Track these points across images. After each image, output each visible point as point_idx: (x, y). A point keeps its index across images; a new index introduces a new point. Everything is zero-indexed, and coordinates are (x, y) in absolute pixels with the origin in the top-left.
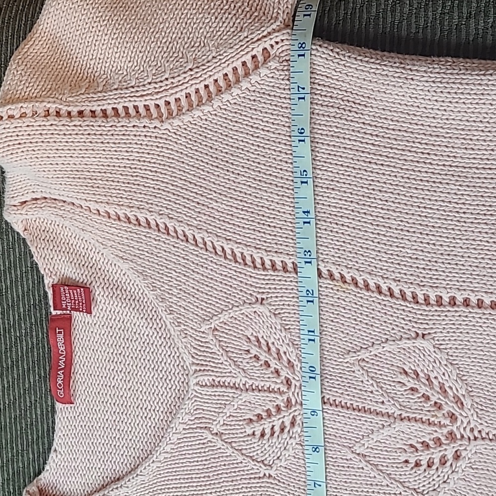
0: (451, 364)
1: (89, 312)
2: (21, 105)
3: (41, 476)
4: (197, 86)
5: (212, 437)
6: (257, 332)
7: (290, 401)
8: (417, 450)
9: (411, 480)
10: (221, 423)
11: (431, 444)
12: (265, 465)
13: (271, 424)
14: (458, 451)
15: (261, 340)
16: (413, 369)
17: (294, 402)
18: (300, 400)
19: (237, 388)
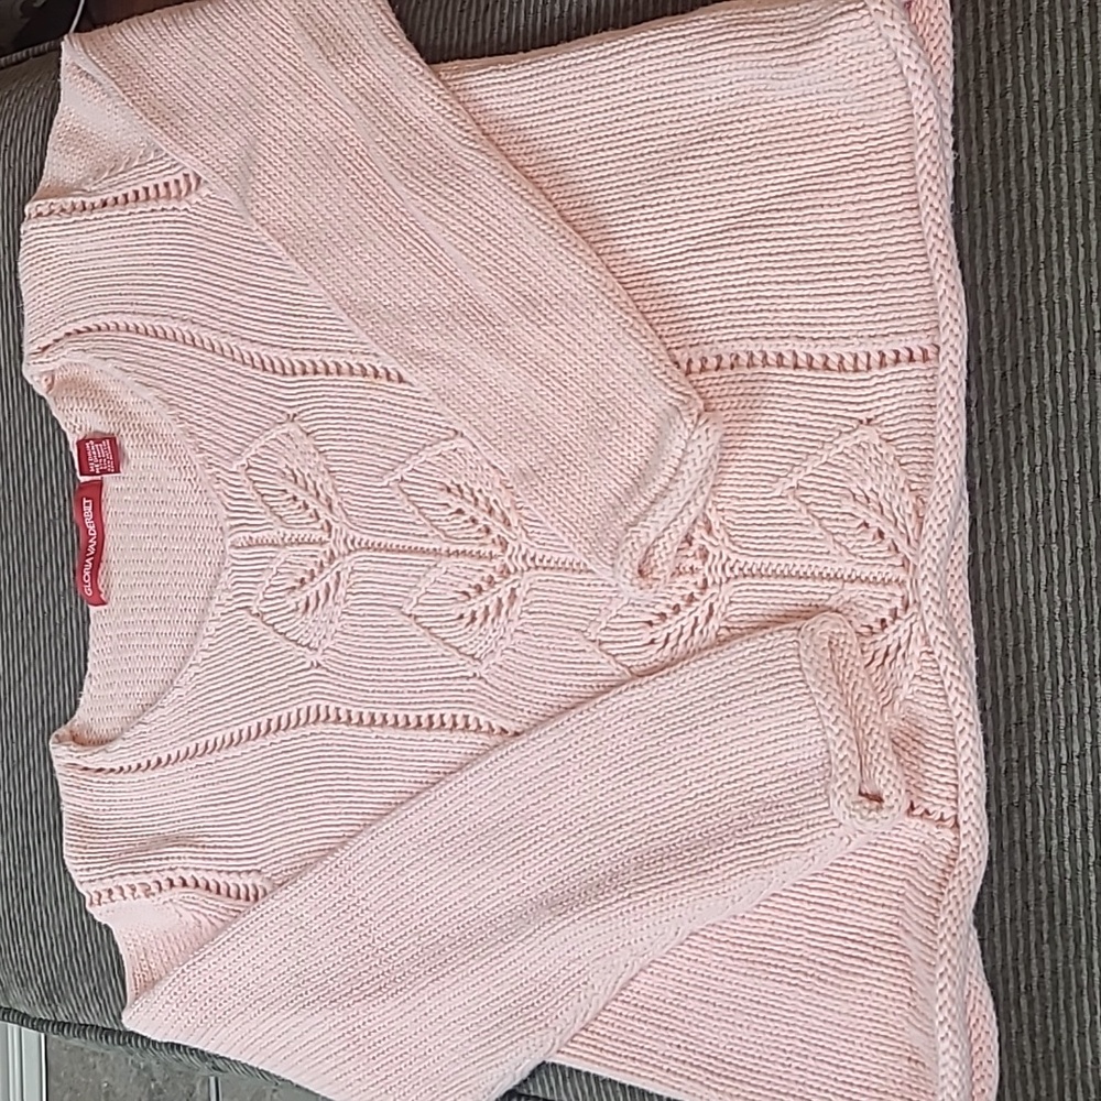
5: (252, 619)
6: (292, 463)
7: (332, 553)
8: (470, 598)
9: (467, 642)
10: (261, 598)
11: (484, 585)
12: (311, 649)
13: (314, 590)
14: (513, 590)
15: (296, 472)
16: (456, 482)
17: (336, 553)
18: (343, 549)
19: (275, 545)
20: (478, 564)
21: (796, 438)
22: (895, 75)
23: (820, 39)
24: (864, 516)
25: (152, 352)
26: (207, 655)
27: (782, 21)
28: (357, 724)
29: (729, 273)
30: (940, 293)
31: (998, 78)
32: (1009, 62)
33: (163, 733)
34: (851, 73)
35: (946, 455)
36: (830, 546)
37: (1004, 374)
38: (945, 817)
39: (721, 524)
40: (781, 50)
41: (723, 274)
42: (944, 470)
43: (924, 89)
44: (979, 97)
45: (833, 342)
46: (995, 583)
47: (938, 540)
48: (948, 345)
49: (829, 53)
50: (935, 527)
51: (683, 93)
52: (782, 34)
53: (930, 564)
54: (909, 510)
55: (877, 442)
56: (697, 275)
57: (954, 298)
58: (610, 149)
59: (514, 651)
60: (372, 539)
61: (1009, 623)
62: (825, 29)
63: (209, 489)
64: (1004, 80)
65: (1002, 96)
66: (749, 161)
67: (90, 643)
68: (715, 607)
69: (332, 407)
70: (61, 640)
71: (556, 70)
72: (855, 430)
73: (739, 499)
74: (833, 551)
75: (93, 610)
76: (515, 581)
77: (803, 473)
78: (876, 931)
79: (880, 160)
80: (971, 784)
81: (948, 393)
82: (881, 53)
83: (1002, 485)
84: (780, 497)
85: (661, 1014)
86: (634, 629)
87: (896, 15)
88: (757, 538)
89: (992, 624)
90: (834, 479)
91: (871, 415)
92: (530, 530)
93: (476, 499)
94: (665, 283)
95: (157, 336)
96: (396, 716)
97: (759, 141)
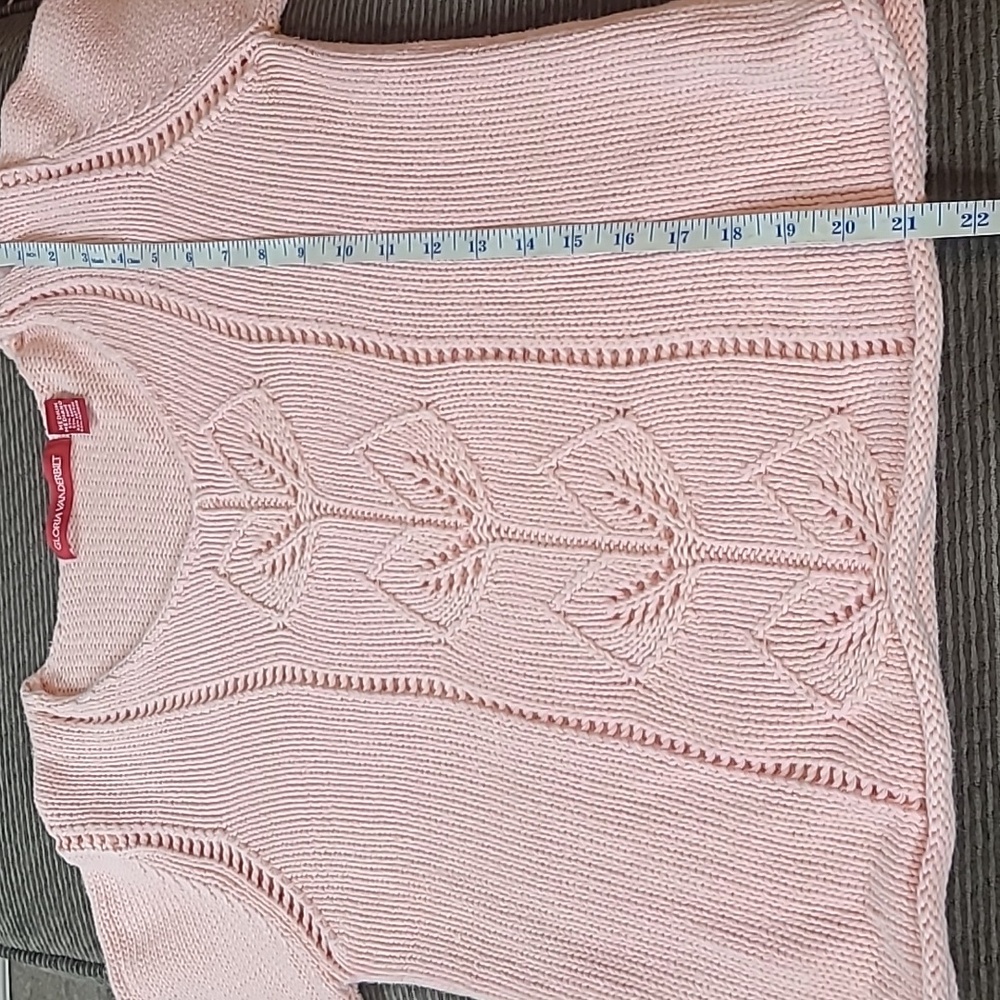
0: (460, 440)
1: (87, 431)
2: (14, 170)
3: (46, 665)
4: (178, 115)
5: (219, 579)
6: (258, 427)
7: (298, 517)
8: (435, 566)
9: (432, 609)
10: (228, 559)
11: (449, 554)
12: (277, 611)
13: (280, 553)
14: (478, 560)
15: (263, 438)
16: (421, 452)
17: (302, 518)
18: (308, 514)
19: (242, 508)
20: (443, 534)
21: (765, 425)
22: (871, 73)
23: (794, 37)
24: (832, 504)
25: (120, 315)
26: (175, 613)
27: (755, 17)
28: (322, 686)
29: (700, 262)
30: (918, 288)
31: (971, 79)
32: (983, 65)
33: (132, 685)
34: (824, 70)
35: (918, 448)
36: (797, 532)
37: (972, 370)
38: (911, 800)
39: (688, 507)
40: (754, 45)
41: (693, 263)
42: (915, 463)
43: (901, 89)
44: (951, 98)
45: (807, 331)
46: (959, 572)
47: (909, 531)
48: (924, 341)
49: (803, 51)
50: (906, 518)
51: (653, 85)
52: (755, 30)
53: (901, 554)
54: (879, 499)
55: (848, 432)
56: (667, 263)
57: (931, 294)
58: (579, 136)
59: (480, 619)
60: (337, 505)
61: (973, 611)
62: (800, 26)
63: (176, 450)
64: (977, 82)
65: (975, 98)
66: (721, 153)
67: (60, 594)
68: (682, 588)
69: (298, 375)
70: (31, 591)
71: (524, 57)
72: (826, 419)
73: (707, 483)
74: (800, 537)
75: (62, 562)
76: (480, 551)
77: (772, 459)
78: (840, 909)
79: (854, 154)
80: (940, 769)
81: (922, 387)
82: (857, 52)
83: (969, 477)
84: (748, 482)
85: (620, 970)
86: (599, 603)
87: (874, 15)
88: (724, 522)
89: (955, 610)
90: (803, 466)
91: (843, 404)
92: (495, 502)
93: (442, 470)
94: (635, 271)
95: (124, 299)
96: (361, 679)
97: (731, 134)
